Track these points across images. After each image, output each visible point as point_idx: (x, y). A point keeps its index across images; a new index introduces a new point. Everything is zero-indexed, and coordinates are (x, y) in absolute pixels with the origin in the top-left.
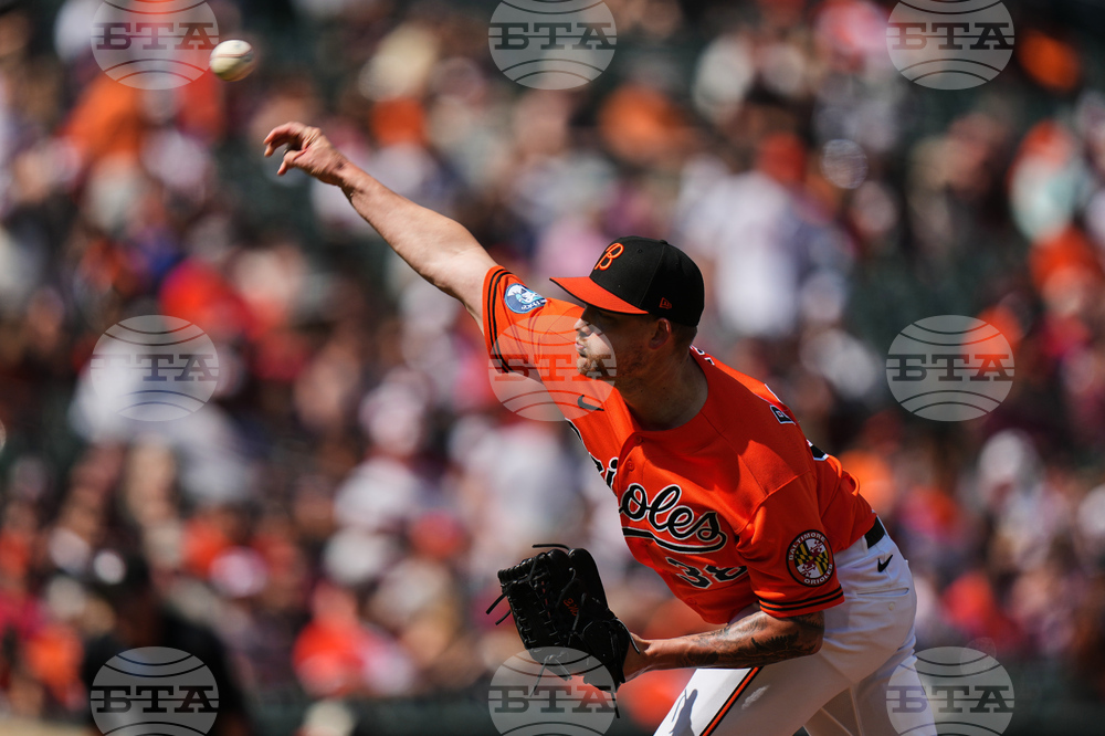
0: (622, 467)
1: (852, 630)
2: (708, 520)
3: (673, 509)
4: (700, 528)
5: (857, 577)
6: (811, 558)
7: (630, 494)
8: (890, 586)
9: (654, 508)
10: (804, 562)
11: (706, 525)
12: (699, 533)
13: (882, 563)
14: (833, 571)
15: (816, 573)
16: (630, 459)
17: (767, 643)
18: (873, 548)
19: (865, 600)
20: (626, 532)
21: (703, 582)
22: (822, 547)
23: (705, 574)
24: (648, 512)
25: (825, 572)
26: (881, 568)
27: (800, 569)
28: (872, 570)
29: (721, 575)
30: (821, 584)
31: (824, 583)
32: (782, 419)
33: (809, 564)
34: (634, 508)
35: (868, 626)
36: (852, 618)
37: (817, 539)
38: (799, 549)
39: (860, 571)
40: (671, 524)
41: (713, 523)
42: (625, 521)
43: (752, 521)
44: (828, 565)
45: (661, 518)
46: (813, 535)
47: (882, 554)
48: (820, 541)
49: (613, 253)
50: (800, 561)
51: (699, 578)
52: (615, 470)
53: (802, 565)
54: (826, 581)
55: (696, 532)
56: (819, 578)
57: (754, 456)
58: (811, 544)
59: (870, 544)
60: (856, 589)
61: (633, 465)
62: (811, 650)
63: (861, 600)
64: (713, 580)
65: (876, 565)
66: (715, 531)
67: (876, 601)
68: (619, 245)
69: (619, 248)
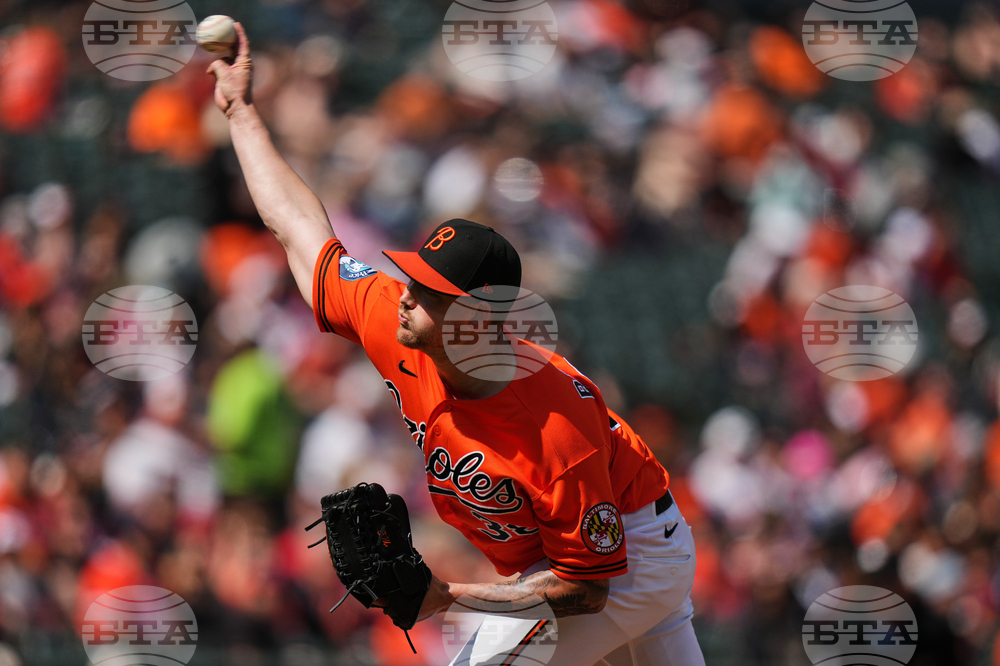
0: (430, 431)
1: (636, 589)
2: (504, 487)
3: (474, 474)
4: (498, 493)
5: (643, 541)
6: (603, 528)
7: (436, 456)
8: (674, 552)
9: (457, 472)
10: (597, 531)
11: (503, 490)
12: (497, 497)
13: (668, 529)
14: (623, 540)
15: (607, 542)
16: (436, 426)
17: (558, 599)
18: (662, 515)
19: (649, 563)
20: (432, 489)
21: (504, 536)
22: (614, 518)
23: (505, 529)
24: (452, 474)
25: (615, 541)
26: (668, 534)
27: (593, 538)
28: (659, 536)
29: (520, 531)
30: (612, 553)
31: (614, 552)
32: (584, 394)
33: (601, 533)
34: (440, 469)
35: (652, 587)
36: (636, 578)
37: (609, 510)
38: (592, 519)
39: (647, 536)
40: (472, 487)
41: (510, 489)
42: (431, 480)
43: (550, 490)
44: (618, 535)
45: (464, 480)
46: (606, 506)
47: (669, 521)
48: (612, 513)
49: (445, 236)
50: (593, 530)
51: (500, 532)
52: (423, 433)
53: (594, 535)
54: (616, 550)
55: (495, 496)
56: (609, 547)
57: (554, 428)
58: (604, 515)
59: (659, 512)
60: (642, 552)
61: (440, 430)
62: (596, 609)
63: (646, 562)
64: (513, 534)
65: (663, 531)
66: (512, 496)
67: (659, 566)
68: (451, 229)
69: (451, 232)
